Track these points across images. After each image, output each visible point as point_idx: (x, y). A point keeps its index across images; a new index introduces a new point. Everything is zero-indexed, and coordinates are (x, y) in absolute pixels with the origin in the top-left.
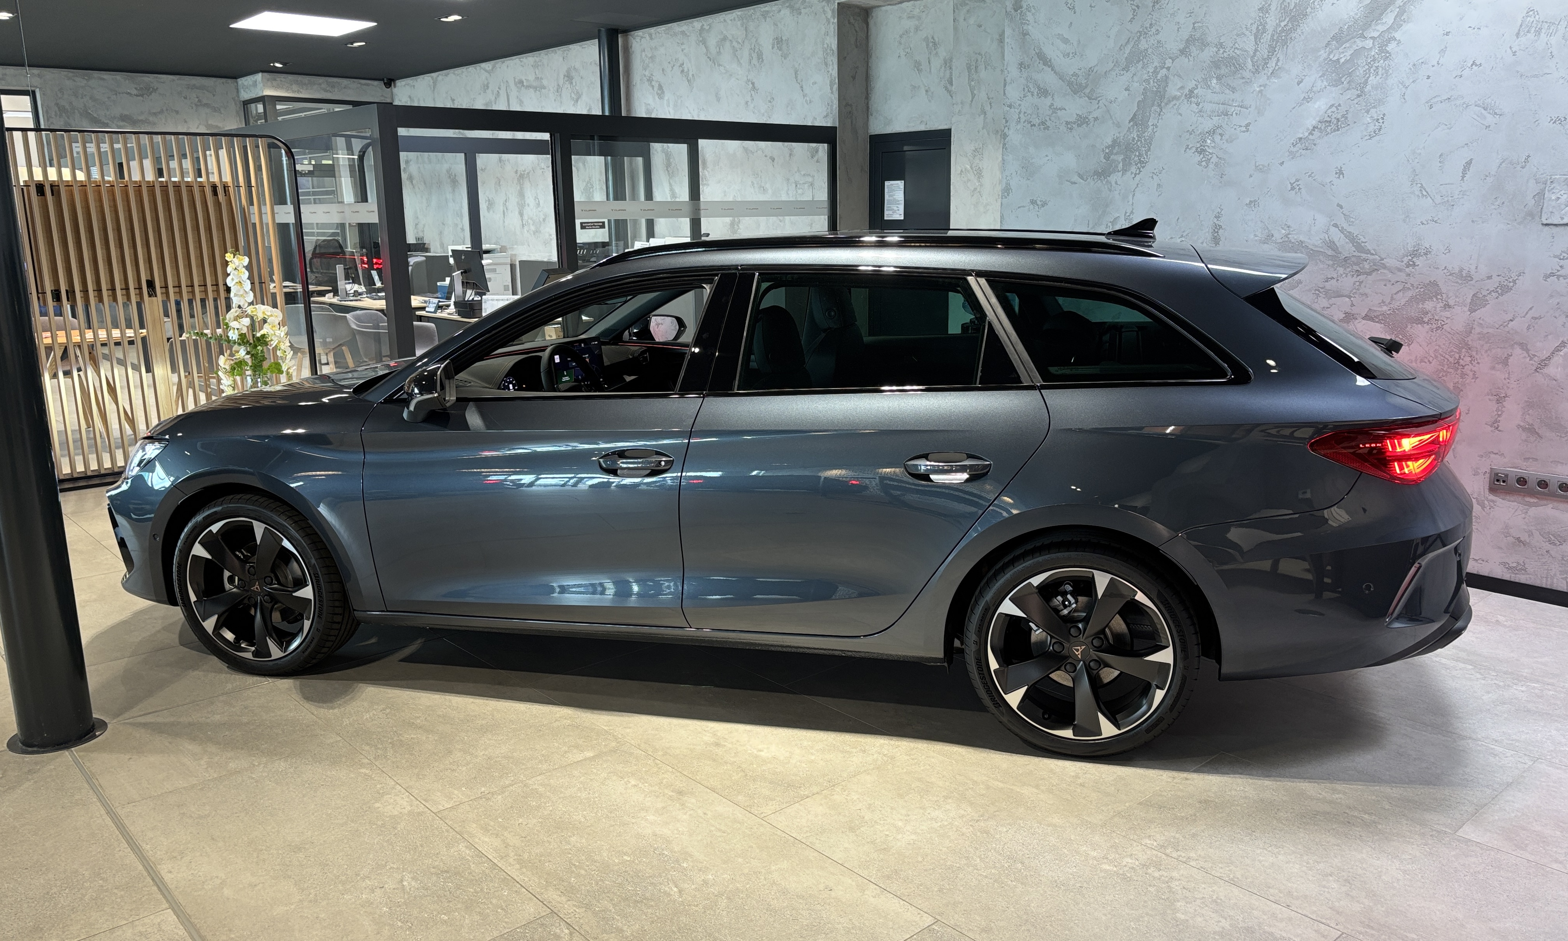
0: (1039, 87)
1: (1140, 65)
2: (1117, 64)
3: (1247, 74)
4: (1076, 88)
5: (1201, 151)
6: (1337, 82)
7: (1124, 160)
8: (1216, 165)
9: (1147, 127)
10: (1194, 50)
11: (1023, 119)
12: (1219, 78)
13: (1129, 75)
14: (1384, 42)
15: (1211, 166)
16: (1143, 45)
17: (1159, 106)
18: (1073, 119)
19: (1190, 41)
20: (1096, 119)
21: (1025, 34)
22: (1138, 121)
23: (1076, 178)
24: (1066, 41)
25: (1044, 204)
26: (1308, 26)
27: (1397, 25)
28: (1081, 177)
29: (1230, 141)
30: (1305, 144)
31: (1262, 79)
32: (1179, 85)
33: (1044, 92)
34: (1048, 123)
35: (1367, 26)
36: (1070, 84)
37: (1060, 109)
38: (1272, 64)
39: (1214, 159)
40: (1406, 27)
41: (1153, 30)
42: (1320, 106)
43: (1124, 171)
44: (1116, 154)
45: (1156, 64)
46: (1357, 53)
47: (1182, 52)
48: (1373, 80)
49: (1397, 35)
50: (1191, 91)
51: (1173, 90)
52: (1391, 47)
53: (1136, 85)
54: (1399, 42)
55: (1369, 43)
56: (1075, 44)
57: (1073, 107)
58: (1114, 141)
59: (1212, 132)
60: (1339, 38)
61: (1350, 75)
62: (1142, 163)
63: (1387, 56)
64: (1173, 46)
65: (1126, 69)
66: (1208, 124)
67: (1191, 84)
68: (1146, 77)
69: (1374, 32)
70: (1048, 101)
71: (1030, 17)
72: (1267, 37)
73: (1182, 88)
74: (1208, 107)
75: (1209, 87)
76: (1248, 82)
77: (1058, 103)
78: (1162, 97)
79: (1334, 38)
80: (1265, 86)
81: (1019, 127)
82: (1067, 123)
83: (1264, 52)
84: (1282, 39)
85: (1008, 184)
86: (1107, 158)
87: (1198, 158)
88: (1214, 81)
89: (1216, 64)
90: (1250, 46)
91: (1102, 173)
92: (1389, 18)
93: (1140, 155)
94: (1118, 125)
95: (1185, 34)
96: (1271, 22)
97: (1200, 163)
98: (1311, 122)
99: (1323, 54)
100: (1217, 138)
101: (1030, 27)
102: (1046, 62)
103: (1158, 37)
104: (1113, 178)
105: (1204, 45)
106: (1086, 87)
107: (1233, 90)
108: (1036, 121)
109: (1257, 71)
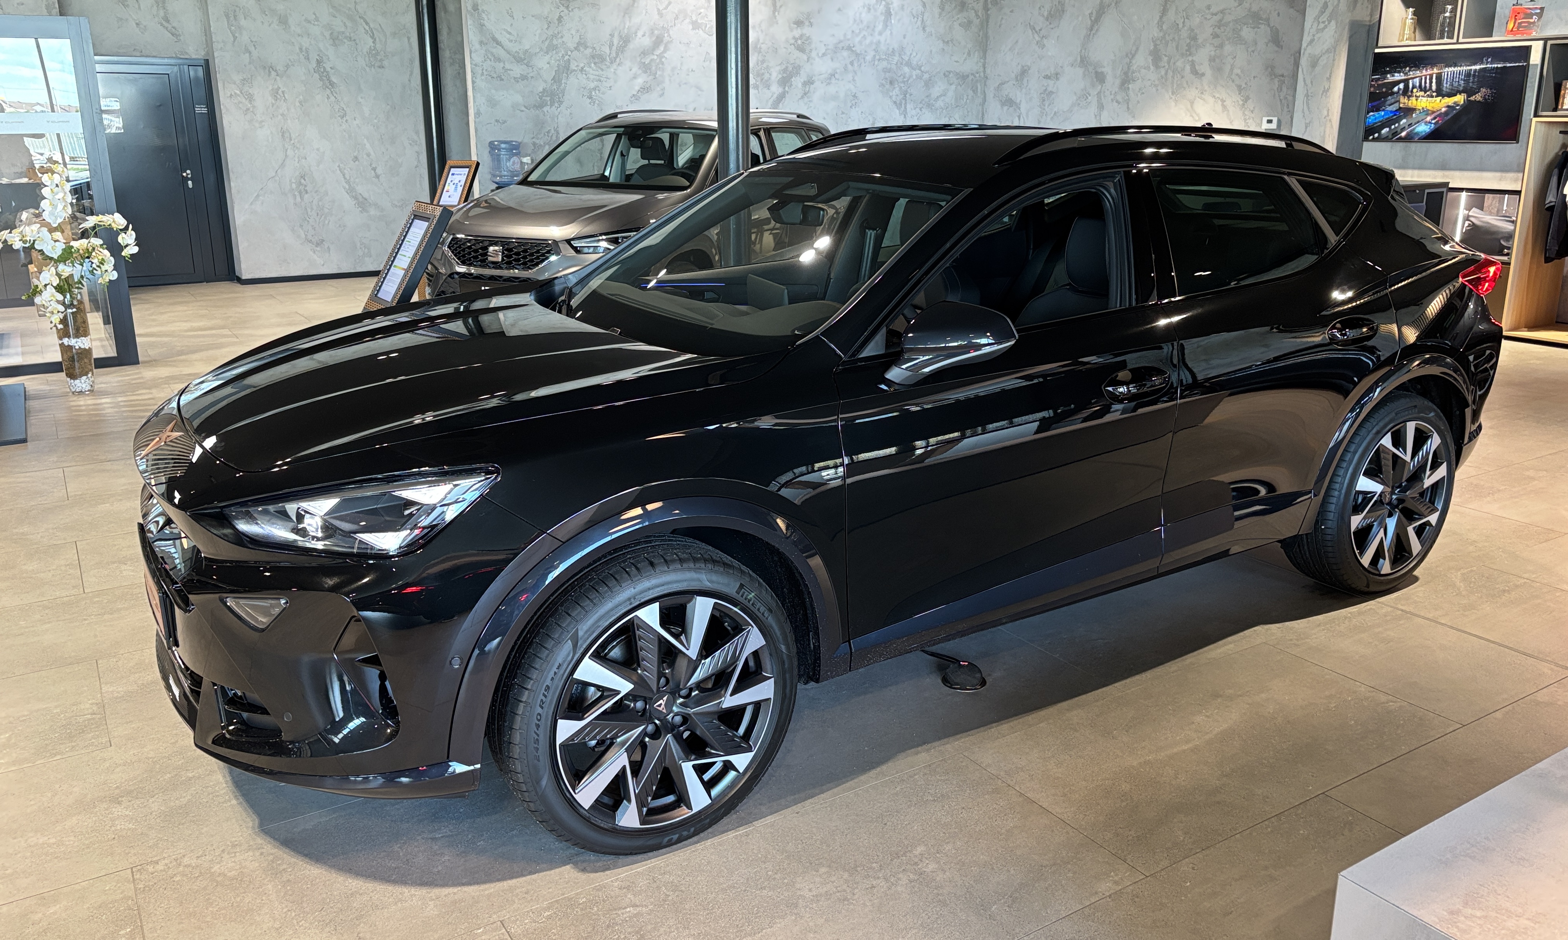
0: (494, 56)
1: (554, 52)
2: (541, 49)
3: (608, 64)
4: (518, 59)
5: (590, 97)
6: (645, 72)
7: (550, 100)
8: (598, 104)
9: (562, 84)
10: (582, 49)
11: (485, 73)
12: (595, 63)
13: (549, 56)
14: (661, 56)
15: (596, 105)
16: (555, 42)
17: (567, 74)
18: (519, 76)
19: (579, 44)
20: (532, 77)
21: (482, 25)
22: (556, 80)
23: (523, 108)
24: (510, 33)
25: (505, 122)
26: (631, 46)
27: (665, 51)
28: (525, 107)
29: (603, 93)
30: (635, 97)
31: (615, 66)
32: (576, 64)
33: (499, 60)
34: (503, 77)
35: (654, 49)
36: (514, 57)
37: (510, 70)
38: (618, 60)
39: (597, 102)
40: (668, 52)
41: (560, 35)
42: (640, 81)
43: (551, 106)
44: (546, 96)
45: (563, 52)
46: (652, 60)
47: (576, 48)
48: (659, 73)
49: (665, 55)
50: (582, 68)
51: (573, 66)
52: (663, 60)
53: (553, 61)
54: (666, 58)
55: (655, 57)
56: (516, 35)
57: (518, 70)
58: (544, 89)
59: (594, 89)
60: (644, 53)
61: (650, 69)
62: (560, 103)
63: (663, 64)
64: (571, 45)
65: (547, 53)
66: (592, 85)
67: (582, 65)
68: (558, 58)
69: (658, 52)
70: (502, 65)
71: (484, 16)
72: (614, 48)
73: (577, 66)
74: (592, 77)
75: (590, 67)
76: (609, 67)
77: (508, 66)
78: (568, 69)
79: (642, 53)
80: (615, 70)
81: (483, 78)
82: (515, 78)
83: (614, 55)
84: (621, 49)
85: (478, 110)
86: (541, 98)
87: (589, 101)
88: (593, 65)
89: (593, 57)
90: (608, 52)
91: (540, 106)
92: (662, 48)
93: (559, 98)
94: (545, 82)
95: (577, 39)
96: (616, 42)
97: (590, 103)
98: (637, 88)
99: (638, 59)
100: (597, 92)
101: (485, 22)
102: (499, 43)
103: (563, 39)
104: (545, 109)
105: (586, 47)
106: (525, 59)
107: (602, 70)
108: (495, 76)
109: (611, 63)
